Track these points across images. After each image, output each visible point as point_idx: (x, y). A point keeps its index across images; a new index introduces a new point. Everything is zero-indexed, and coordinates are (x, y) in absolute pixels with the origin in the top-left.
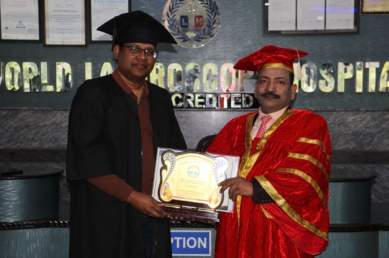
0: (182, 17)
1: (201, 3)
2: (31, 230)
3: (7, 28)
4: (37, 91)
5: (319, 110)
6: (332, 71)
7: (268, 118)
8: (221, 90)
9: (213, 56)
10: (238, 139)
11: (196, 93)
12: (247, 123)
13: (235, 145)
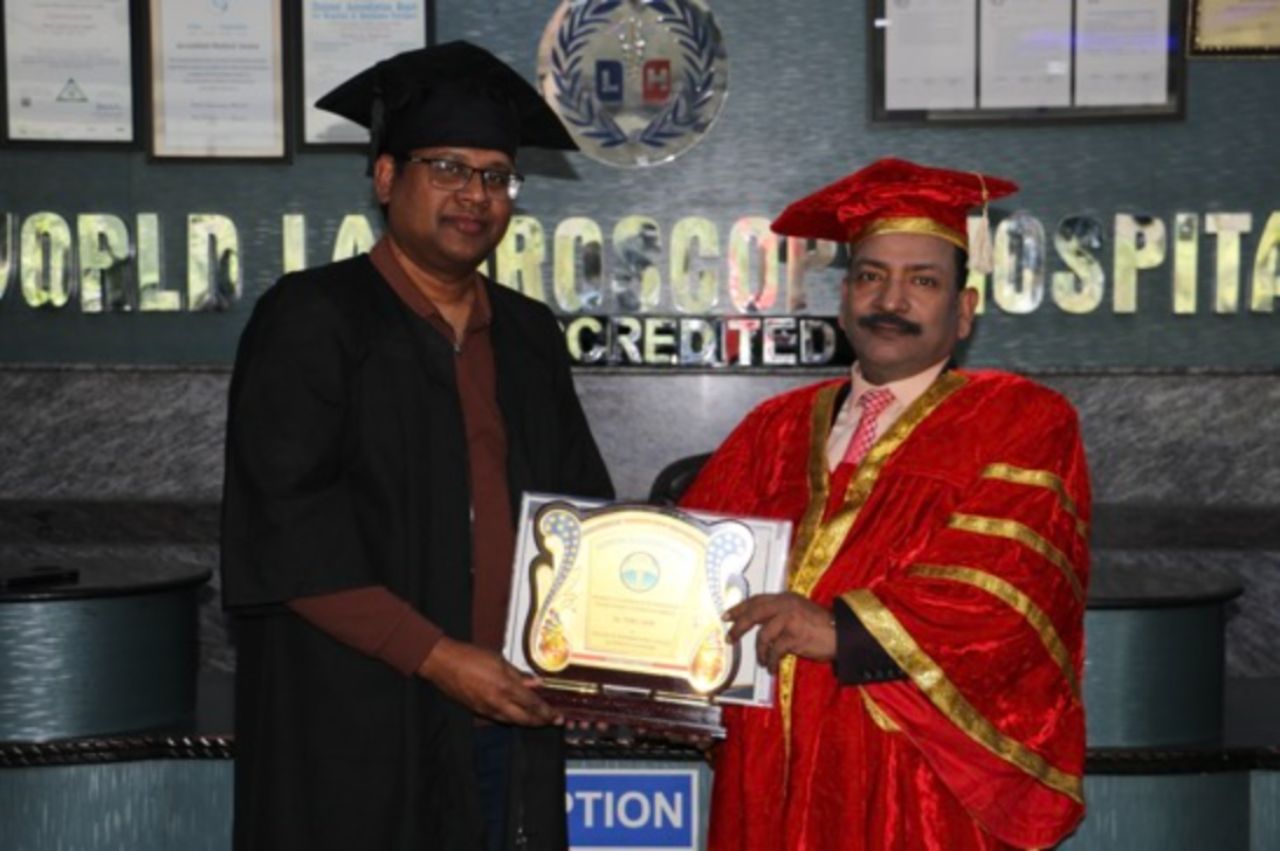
0: (602, 65)
1: (666, 21)
2: (105, 768)
3: (26, 103)
4: (127, 308)
5: (1052, 370)
6: (1096, 244)
7: (881, 399)
8: (731, 306)
9: (703, 194)
10: (785, 468)
11: (648, 316)
12: (812, 416)
13: (772, 488)
